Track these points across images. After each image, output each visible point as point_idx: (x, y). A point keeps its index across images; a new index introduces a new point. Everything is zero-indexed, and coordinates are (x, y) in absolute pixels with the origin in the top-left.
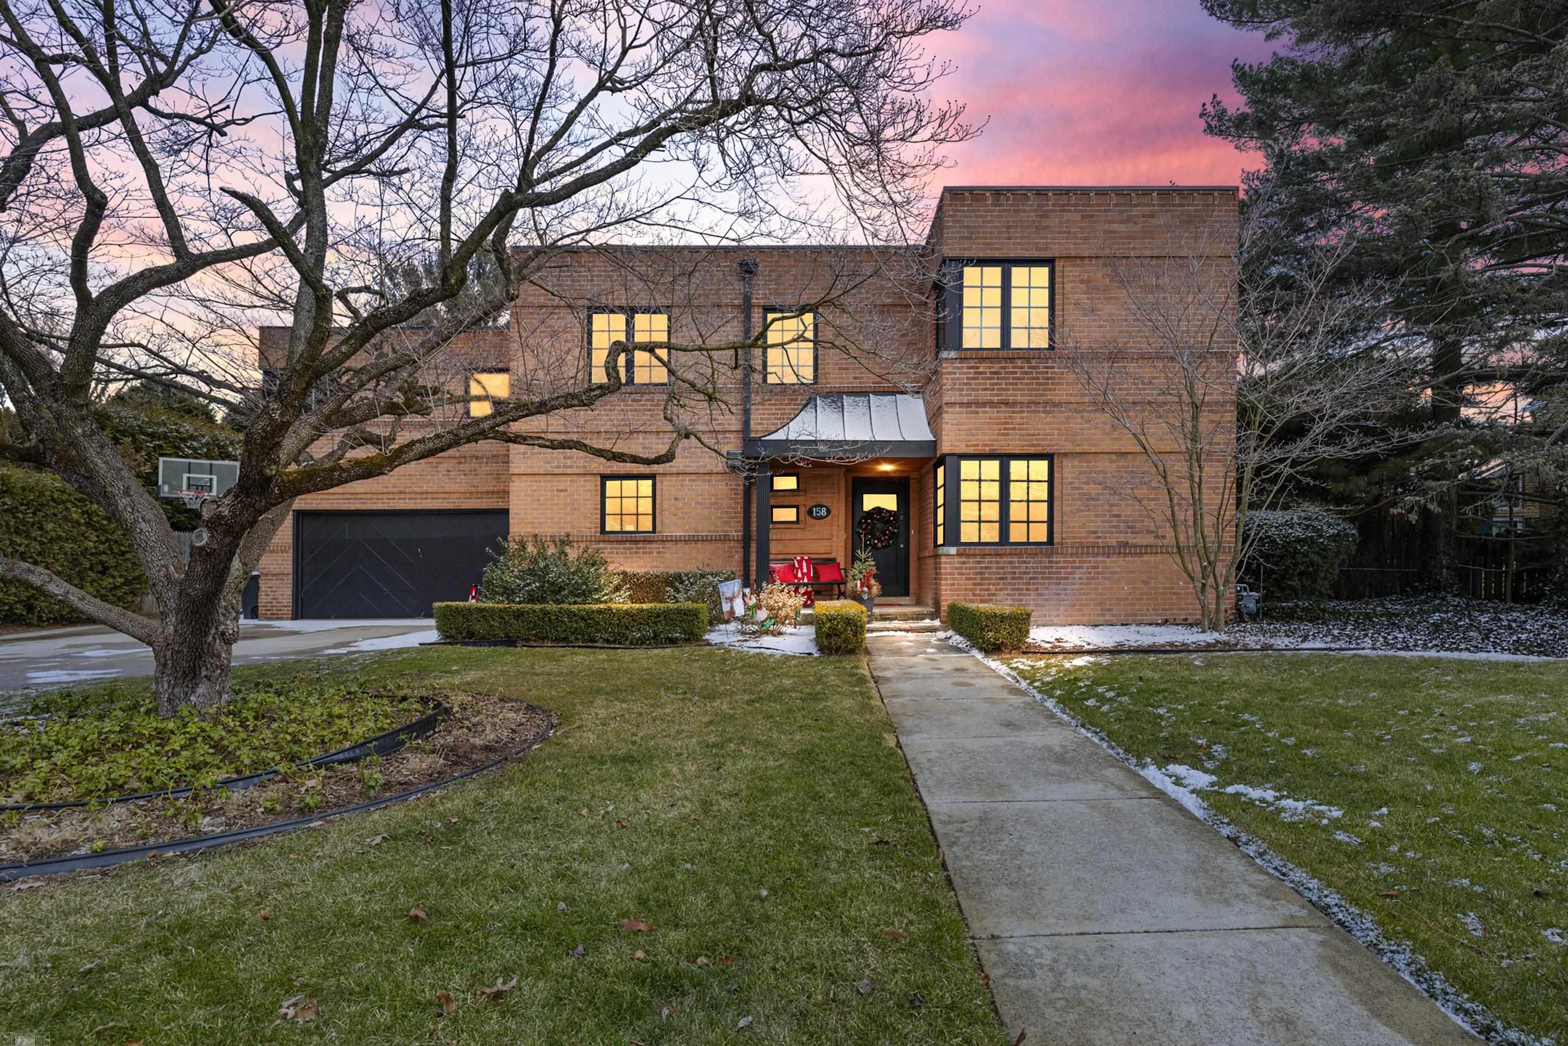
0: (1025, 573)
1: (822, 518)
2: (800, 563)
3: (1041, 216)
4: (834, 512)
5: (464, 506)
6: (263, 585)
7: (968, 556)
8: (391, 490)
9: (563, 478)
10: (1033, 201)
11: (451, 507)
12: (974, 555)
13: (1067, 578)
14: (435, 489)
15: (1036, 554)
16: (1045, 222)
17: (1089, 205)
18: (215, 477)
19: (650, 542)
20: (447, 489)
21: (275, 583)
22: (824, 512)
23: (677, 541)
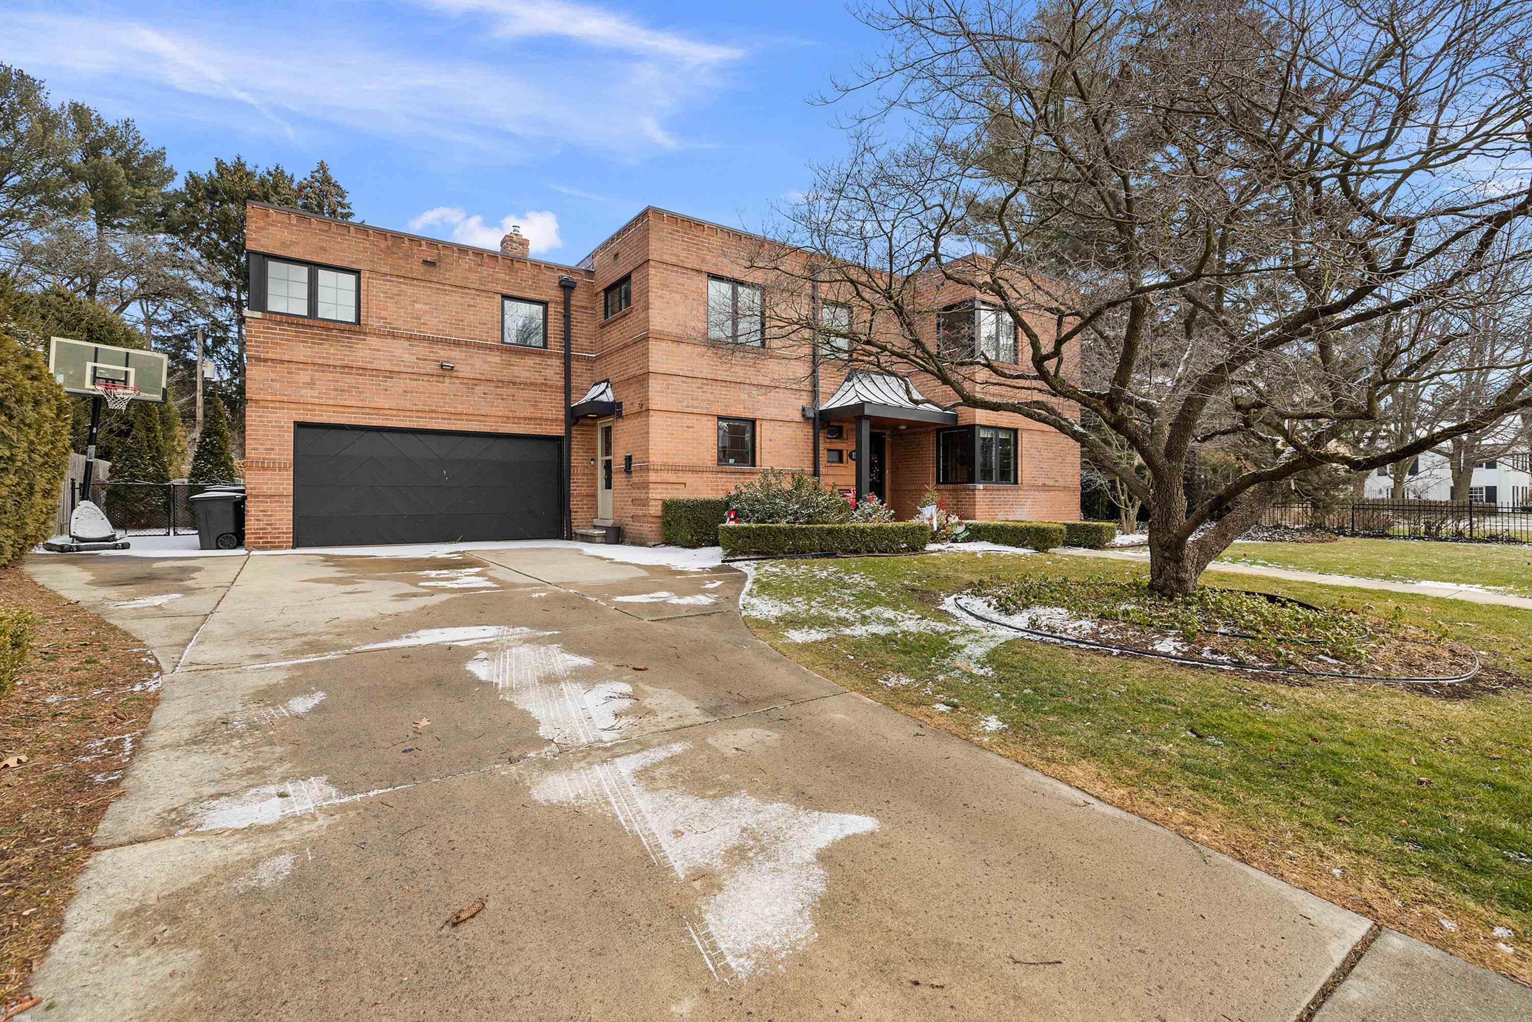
5: (502, 430)
6: (252, 509)
7: (987, 490)
8: (421, 407)
9: (690, 416)
11: (487, 429)
13: (1024, 505)
14: (471, 411)
18: (132, 371)
20: (483, 412)
21: (269, 505)
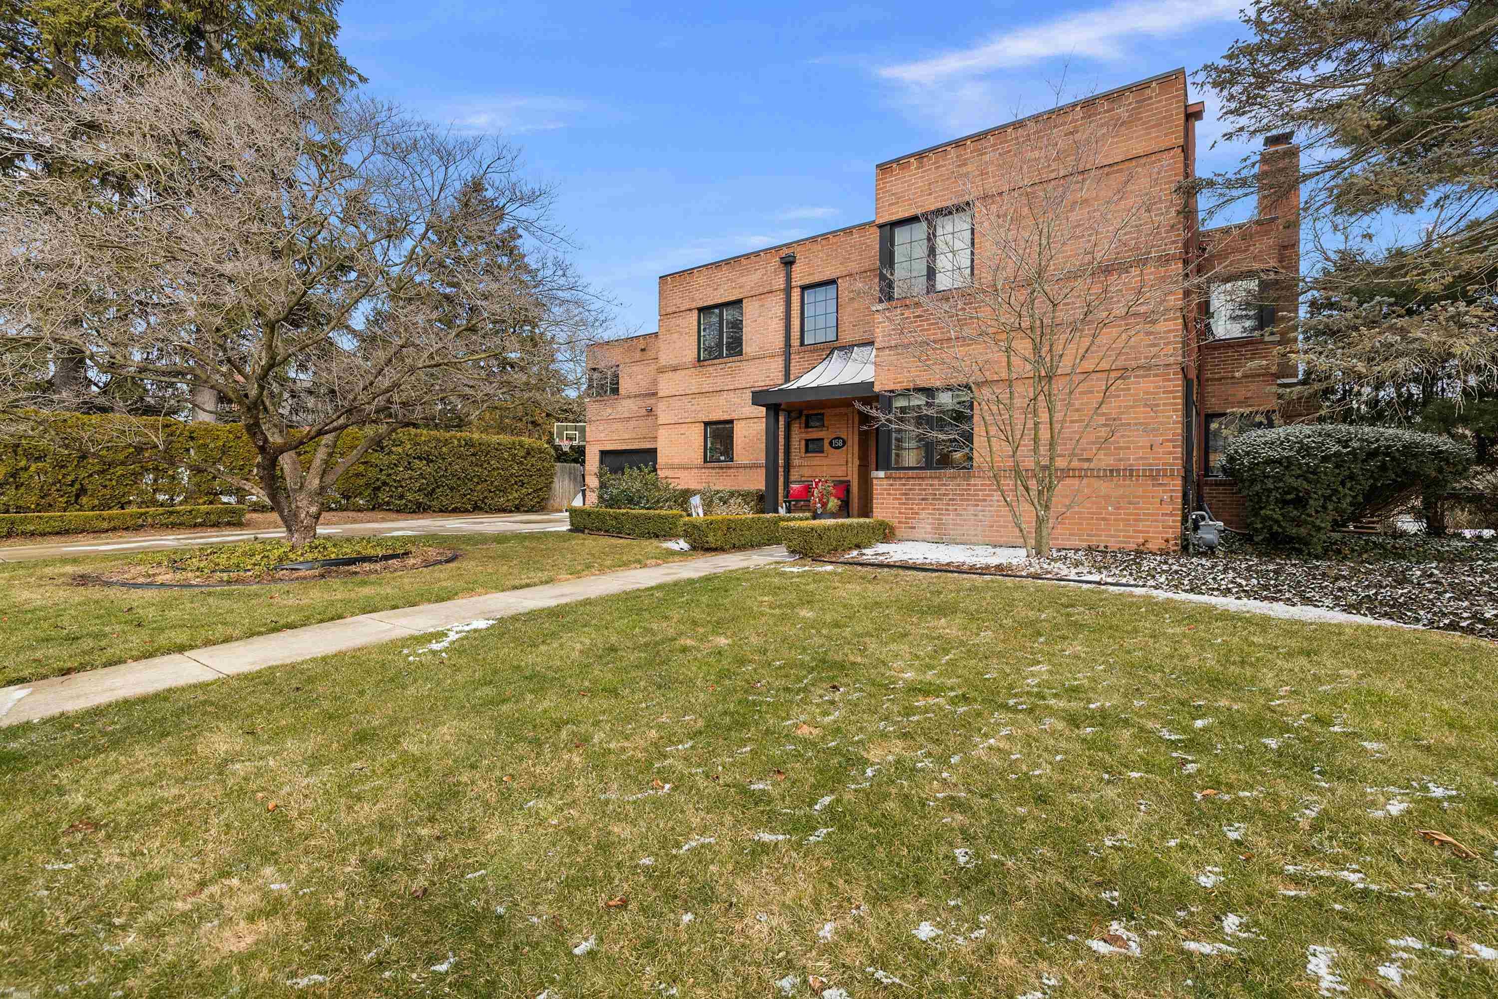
0: (944, 495)
1: (838, 448)
2: (817, 484)
3: (959, 166)
4: (850, 443)
7: (895, 479)
8: (640, 436)
9: (683, 426)
10: (952, 153)
12: (900, 478)
13: (985, 500)
15: (955, 478)
16: (964, 170)
17: (1006, 142)
18: (577, 433)
19: (730, 468)
22: (840, 443)
23: (745, 467)
